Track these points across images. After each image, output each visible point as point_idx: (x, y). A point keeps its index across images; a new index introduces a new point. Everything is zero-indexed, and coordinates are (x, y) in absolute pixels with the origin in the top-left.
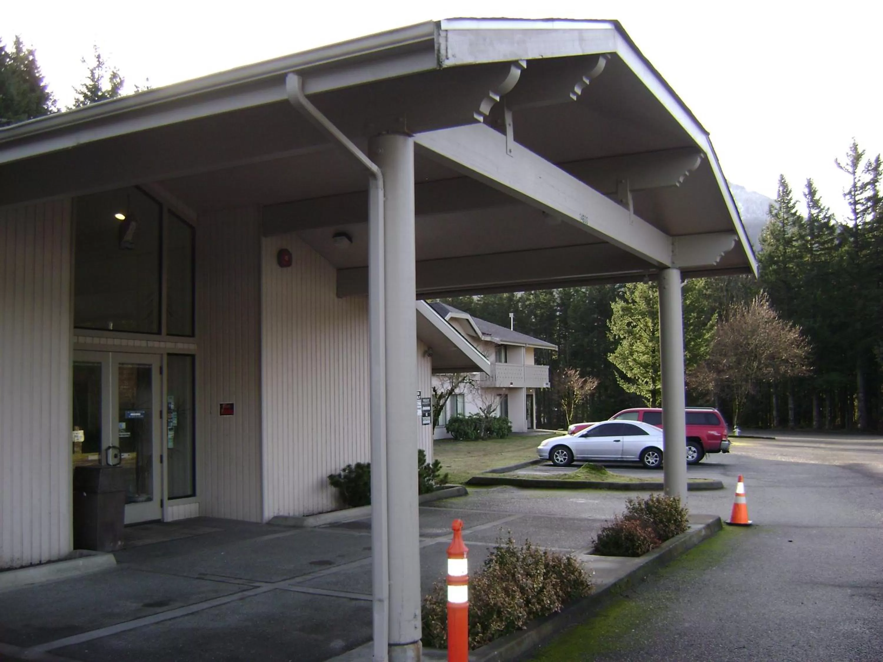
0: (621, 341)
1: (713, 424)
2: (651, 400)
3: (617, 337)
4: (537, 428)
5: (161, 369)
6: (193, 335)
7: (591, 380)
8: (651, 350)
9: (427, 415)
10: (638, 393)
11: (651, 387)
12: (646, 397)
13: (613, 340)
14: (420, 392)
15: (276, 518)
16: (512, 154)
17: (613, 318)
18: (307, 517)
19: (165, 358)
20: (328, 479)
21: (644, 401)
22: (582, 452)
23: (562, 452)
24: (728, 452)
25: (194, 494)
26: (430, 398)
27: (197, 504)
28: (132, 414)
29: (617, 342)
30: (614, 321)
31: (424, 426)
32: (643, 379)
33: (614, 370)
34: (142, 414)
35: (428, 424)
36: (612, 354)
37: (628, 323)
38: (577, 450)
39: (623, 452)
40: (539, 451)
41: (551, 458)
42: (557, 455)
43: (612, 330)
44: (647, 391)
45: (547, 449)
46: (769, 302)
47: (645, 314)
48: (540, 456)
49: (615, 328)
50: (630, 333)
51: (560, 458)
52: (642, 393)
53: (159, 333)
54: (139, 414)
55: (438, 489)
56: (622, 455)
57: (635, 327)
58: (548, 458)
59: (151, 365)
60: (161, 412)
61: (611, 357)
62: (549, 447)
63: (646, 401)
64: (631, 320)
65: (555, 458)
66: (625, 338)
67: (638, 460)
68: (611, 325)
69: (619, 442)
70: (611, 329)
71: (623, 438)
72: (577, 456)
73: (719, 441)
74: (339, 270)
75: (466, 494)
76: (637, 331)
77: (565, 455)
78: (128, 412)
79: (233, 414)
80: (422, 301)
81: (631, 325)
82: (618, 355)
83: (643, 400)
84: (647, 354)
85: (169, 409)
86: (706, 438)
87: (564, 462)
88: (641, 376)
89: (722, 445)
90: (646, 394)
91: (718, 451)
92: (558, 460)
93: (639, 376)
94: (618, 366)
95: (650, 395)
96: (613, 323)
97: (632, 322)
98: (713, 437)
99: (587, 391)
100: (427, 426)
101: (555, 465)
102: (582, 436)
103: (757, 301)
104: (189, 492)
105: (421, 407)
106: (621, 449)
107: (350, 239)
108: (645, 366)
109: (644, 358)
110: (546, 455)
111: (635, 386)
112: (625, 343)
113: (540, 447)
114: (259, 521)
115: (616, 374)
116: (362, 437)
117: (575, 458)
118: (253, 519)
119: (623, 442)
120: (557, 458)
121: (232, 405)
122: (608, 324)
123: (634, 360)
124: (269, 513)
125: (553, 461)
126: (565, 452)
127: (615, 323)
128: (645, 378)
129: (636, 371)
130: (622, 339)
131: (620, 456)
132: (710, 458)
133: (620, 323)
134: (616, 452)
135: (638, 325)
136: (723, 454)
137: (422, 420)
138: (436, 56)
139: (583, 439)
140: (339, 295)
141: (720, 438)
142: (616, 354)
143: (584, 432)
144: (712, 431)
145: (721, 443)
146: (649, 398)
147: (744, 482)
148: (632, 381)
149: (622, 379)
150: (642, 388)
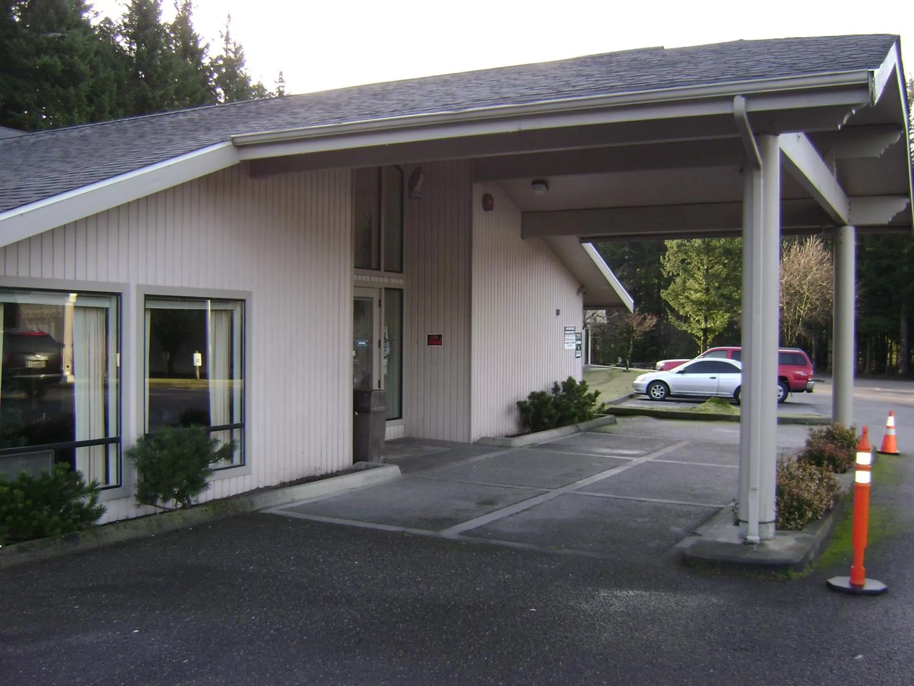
0: (674, 278)
1: (798, 365)
2: (702, 338)
3: (671, 274)
4: (592, 363)
5: (380, 301)
6: (401, 271)
7: (650, 317)
8: (704, 288)
9: (579, 348)
10: (689, 331)
11: (703, 325)
12: (696, 335)
13: (667, 277)
14: (575, 327)
15: (483, 439)
16: (799, 140)
17: (667, 253)
18: (512, 439)
19: (383, 291)
20: (516, 405)
21: (694, 340)
22: (679, 387)
23: (660, 387)
24: (812, 392)
25: (400, 417)
26: (581, 333)
27: (403, 426)
28: (360, 343)
29: (671, 279)
30: (668, 257)
31: (577, 359)
32: (695, 317)
33: (666, 308)
34: (366, 343)
35: (579, 357)
36: (664, 291)
37: (682, 260)
38: (673, 386)
39: (718, 389)
40: (636, 386)
41: (648, 392)
42: (655, 389)
43: (666, 267)
44: (699, 329)
45: (644, 384)
46: (823, 243)
47: (700, 251)
48: (636, 390)
49: (668, 265)
50: (685, 270)
51: (657, 393)
52: (694, 331)
53: (379, 269)
54: (364, 343)
55: (597, 417)
56: (717, 391)
57: (689, 263)
58: (645, 392)
59: (372, 298)
60: (380, 341)
61: (664, 294)
62: (647, 382)
63: (697, 340)
64: (685, 257)
65: (652, 392)
66: (678, 275)
67: (733, 396)
68: (664, 262)
69: (715, 379)
70: (665, 265)
71: (719, 376)
72: (673, 391)
73: (805, 381)
74: (523, 213)
75: (615, 422)
76: (691, 268)
77: (662, 390)
78: (357, 341)
79: (441, 345)
80: (590, 244)
81: (685, 262)
82: (671, 292)
83: (694, 338)
84: (701, 291)
85: (385, 338)
86: (792, 378)
87: (661, 396)
88: (694, 314)
89: (807, 384)
90: (697, 332)
91: (802, 391)
92: (655, 394)
93: (692, 314)
94: (670, 303)
95: (701, 333)
96: (667, 259)
97: (686, 259)
98: (799, 377)
99: (646, 328)
100: (579, 358)
101: (652, 399)
102: (680, 372)
103: (811, 242)
104: (396, 415)
105: (575, 341)
106: (717, 386)
107: (547, 186)
108: (698, 303)
109: (695, 296)
110: (644, 389)
111: (687, 324)
112: (678, 280)
113: (635, 382)
114: (466, 441)
115: (668, 311)
116: (536, 368)
117: (671, 394)
118: (460, 440)
119: (719, 379)
120: (654, 393)
121: (440, 336)
122: (661, 260)
123: (687, 297)
124: (476, 434)
125: (650, 396)
126: (662, 388)
127: (669, 260)
128: (697, 316)
129: (687, 309)
130: (676, 276)
131: (715, 393)
132: (793, 397)
133: (674, 260)
134: (711, 388)
135: (692, 262)
136: (807, 393)
137: (576, 354)
138: (870, 97)
139: (680, 375)
140: (523, 236)
141: (806, 379)
142: (669, 291)
143: (681, 368)
144: (799, 370)
145: (807, 383)
146: (700, 336)
147: (894, 416)
148: (686, 319)
149: (674, 317)
150: (694, 326)
